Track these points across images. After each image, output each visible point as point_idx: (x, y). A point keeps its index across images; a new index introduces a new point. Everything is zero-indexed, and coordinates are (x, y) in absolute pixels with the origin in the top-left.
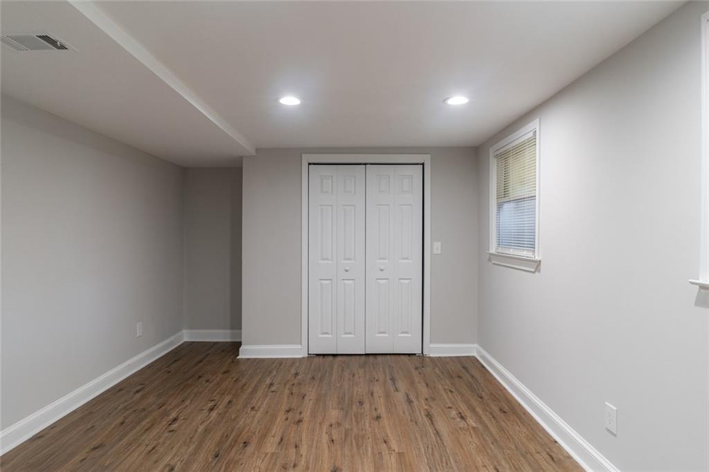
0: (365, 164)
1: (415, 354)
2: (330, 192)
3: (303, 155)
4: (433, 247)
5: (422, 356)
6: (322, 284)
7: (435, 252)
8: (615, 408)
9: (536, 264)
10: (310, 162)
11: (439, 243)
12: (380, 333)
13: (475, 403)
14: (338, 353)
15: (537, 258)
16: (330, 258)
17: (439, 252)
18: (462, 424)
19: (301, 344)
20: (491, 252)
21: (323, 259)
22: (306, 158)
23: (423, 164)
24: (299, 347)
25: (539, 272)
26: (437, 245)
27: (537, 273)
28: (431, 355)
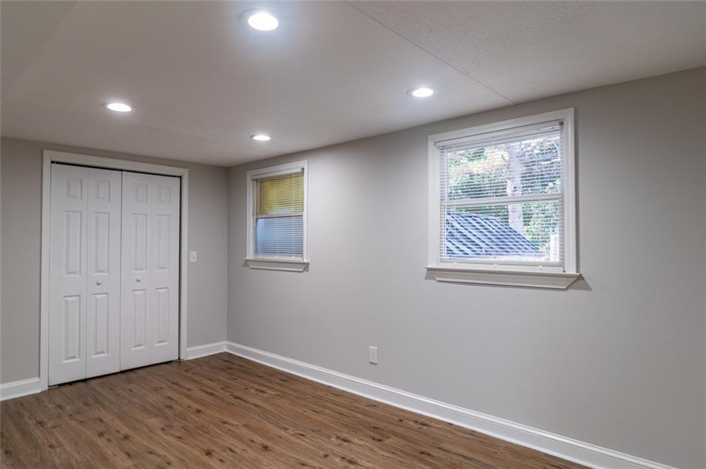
0: (121, 170)
1: (171, 362)
2: (79, 195)
3: (45, 151)
4: (190, 256)
5: (179, 361)
6: (67, 302)
7: (192, 261)
8: (376, 348)
9: (305, 266)
10: (53, 160)
11: (195, 252)
12: (136, 346)
13: (261, 381)
14: (88, 376)
15: (305, 261)
16: (78, 271)
17: (195, 260)
18: (266, 396)
19: (39, 376)
20: (247, 258)
21: (69, 273)
22: (48, 156)
23: (180, 177)
24: (37, 379)
25: (308, 271)
26: (194, 254)
27: (304, 272)
28: (189, 358)
